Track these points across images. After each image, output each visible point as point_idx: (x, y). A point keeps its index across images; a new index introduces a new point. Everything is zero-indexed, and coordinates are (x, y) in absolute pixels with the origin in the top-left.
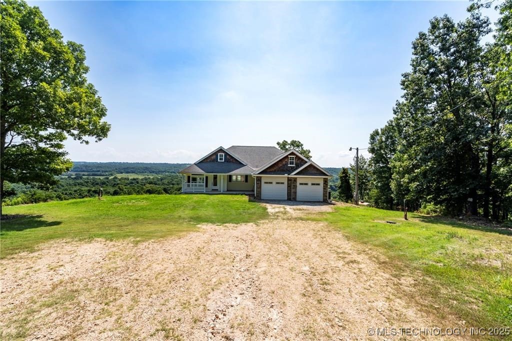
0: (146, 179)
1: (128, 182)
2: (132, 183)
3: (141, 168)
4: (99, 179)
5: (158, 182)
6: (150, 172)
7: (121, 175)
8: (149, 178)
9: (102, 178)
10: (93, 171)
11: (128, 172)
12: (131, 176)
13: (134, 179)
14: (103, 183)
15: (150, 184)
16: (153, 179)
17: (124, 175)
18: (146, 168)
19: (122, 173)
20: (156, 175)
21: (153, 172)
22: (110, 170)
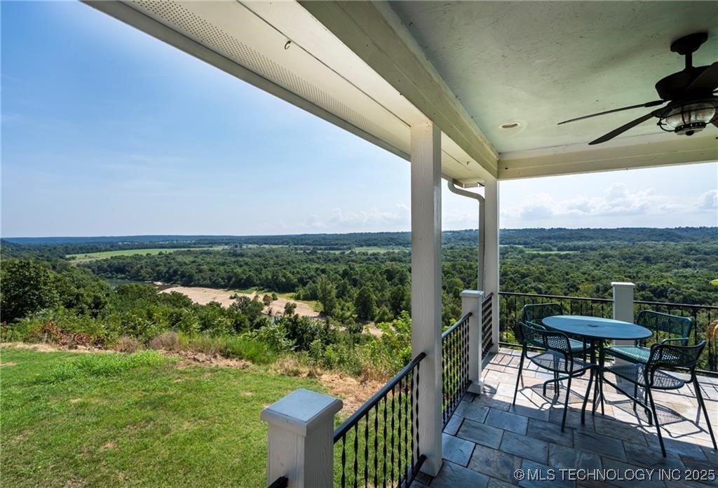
0: (388, 254)
1: (365, 257)
2: (369, 259)
3: (385, 239)
4: (335, 254)
5: (404, 259)
6: (397, 245)
7: (361, 248)
8: (393, 252)
9: (337, 252)
10: (332, 244)
11: (369, 245)
12: (372, 250)
13: (374, 254)
14: (336, 260)
15: (391, 261)
16: (398, 253)
17: (363, 249)
18: (392, 239)
19: (362, 246)
20: (404, 248)
21: (400, 244)
22: (349, 242)
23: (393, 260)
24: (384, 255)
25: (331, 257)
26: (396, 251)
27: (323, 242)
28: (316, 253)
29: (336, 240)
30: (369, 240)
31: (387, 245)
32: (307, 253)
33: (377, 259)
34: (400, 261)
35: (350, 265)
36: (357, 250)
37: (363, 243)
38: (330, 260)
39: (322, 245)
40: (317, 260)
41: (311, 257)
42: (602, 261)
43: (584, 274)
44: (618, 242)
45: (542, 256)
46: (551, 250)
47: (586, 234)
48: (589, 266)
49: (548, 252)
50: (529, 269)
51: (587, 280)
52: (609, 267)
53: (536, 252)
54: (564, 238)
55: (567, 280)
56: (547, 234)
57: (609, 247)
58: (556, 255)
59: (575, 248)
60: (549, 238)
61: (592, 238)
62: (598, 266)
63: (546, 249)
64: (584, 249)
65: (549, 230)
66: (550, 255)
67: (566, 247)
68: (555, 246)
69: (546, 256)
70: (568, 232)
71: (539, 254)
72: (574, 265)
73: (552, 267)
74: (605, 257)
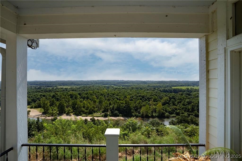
23: (73, 90)
24: (70, 89)
25: (48, 90)
26: (74, 87)
27: (44, 84)
28: (41, 88)
29: (50, 83)
30: (64, 83)
31: (71, 85)
32: (36, 89)
33: (67, 90)
34: (76, 91)
35: (56, 93)
36: (59, 87)
37: (61, 84)
38: (47, 91)
39: (44, 85)
40: (41, 91)
41: (38, 90)
42: (132, 89)
43: (128, 93)
44: (135, 84)
45: (118, 88)
46: (121, 86)
47: (128, 82)
48: (129, 91)
49: (120, 87)
51: (128, 94)
52: (133, 91)
53: (117, 87)
54: (123, 83)
55: (124, 95)
56: (119, 82)
57: (133, 86)
58: (122, 88)
59: (126, 86)
60: (120, 83)
61: (130, 83)
62: (131, 91)
63: (119, 86)
64: (128, 86)
66: (120, 88)
67: (124, 85)
68: (121, 85)
69: (119, 88)
71: (117, 88)
72: (126, 91)
73: (121, 91)
74: (133, 88)
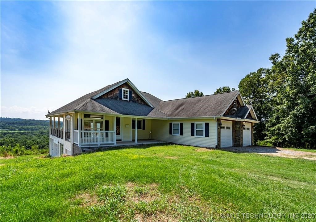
50: (4, 140)
65: (13, 119)
70: (24, 121)
